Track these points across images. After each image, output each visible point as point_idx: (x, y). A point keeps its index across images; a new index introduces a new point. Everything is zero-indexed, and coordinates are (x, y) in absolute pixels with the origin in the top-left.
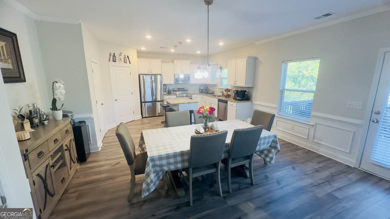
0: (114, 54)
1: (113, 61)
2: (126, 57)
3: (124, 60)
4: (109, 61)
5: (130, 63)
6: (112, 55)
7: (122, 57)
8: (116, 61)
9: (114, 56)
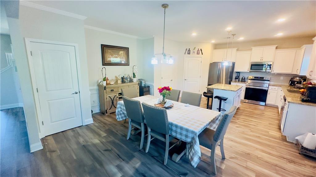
0: (189, 49)
1: (188, 54)
2: (200, 50)
3: (197, 52)
4: (185, 54)
5: (202, 54)
6: (188, 49)
7: (196, 51)
8: (190, 54)
9: (189, 50)
